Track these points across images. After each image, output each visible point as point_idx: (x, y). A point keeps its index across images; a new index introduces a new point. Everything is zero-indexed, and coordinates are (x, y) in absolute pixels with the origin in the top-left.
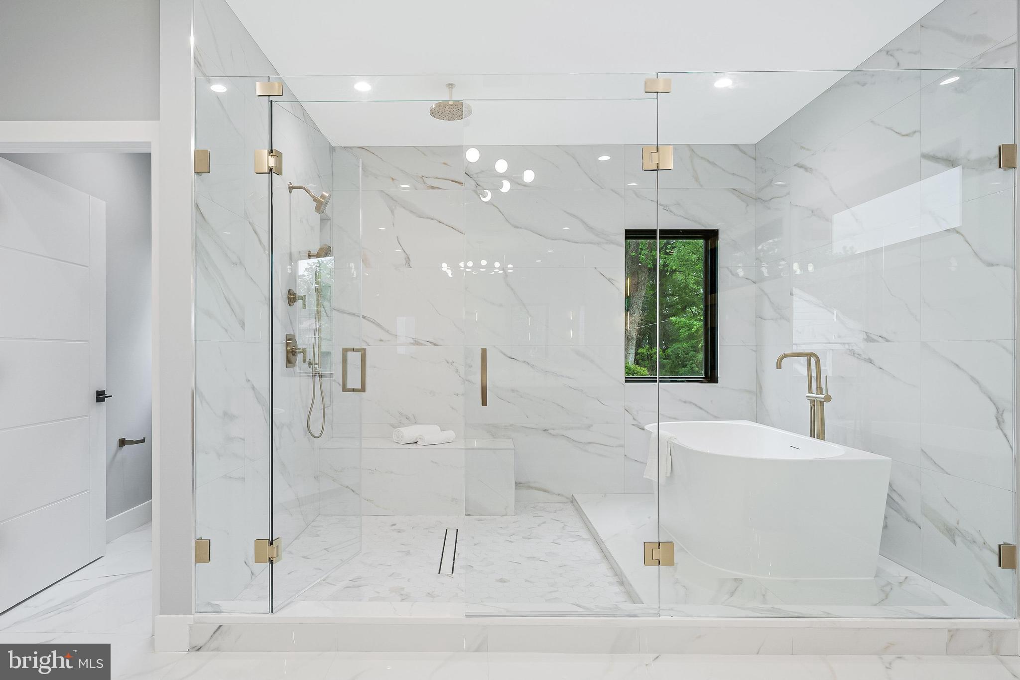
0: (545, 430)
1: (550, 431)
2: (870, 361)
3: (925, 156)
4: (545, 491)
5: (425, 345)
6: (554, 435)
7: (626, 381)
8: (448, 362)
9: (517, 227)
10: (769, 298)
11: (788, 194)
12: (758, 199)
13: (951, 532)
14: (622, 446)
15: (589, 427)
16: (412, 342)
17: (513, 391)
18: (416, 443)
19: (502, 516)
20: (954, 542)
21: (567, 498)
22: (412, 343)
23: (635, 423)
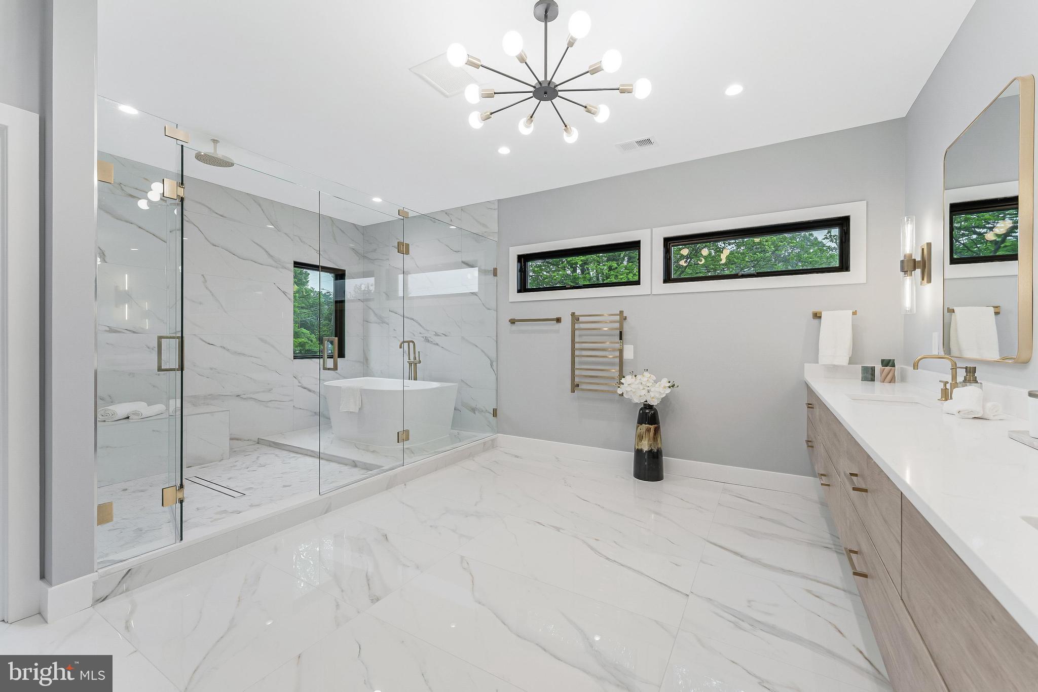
0: (238, 396)
1: (241, 396)
2: (437, 344)
3: (463, 262)
4: (238, 439)
5: (124, 333)
6: (245, 399)
7: (294, 358)
8: (149, 348)
9: (215, 246)
10: (374, 312)
11: (388, 259)
12: (365, 257)
13: (473, 410)
14: (291, 401)
15: (270, 390)
16: (108, 329)
17: (211, 369)
18: (128, 418)
19: (220, 461)
20: (475, 413)
21: (255, 441)
22: (107, 331)
23: (300, 385)
